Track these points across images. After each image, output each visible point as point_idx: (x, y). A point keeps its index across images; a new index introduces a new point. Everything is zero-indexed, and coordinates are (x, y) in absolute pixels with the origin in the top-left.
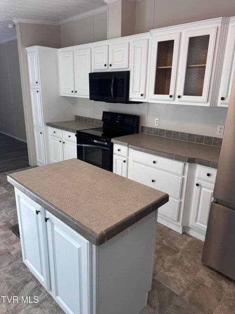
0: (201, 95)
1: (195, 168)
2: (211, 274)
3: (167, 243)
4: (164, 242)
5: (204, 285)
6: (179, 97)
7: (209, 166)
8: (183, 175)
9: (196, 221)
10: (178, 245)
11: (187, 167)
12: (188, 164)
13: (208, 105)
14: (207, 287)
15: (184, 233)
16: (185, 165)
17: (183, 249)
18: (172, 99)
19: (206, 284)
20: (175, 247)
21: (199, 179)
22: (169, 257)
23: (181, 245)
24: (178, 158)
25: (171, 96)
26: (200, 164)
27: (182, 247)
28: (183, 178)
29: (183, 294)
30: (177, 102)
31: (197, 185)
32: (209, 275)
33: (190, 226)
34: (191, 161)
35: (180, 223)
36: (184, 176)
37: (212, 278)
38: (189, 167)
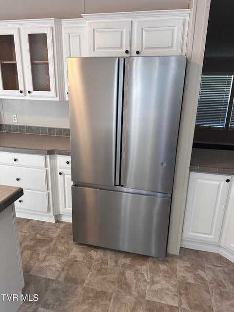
0: (49, 90)
1: (56, 159)
2: (82, 249)
3: (41, 236)
4: (38, 236)
5: (77, 261)
6: (29, 92)
7: (67, 155)
8: (46, 167)
9: (65, 207)
10: (52, 234)
11: (48, 159)
12: (48, 156)
13: (57, 99)
14: (79, 261)
15: (57, 221)
16: (46, 157)
17: (57, 237)
18: (23, 94)
19: (78, 259)
20: (49, 237)
21: (61, 168)
22: (44, 249)
23: (55, 233)
24: (38, 152)
25: (21, 92)
26: (59, 154)
27: (56, 235)
28: (47, 170)
29: (59, 276)
30: (28, 97)
31: (60, 174)
32: (81, 251)
33: (61, 213)
34: (51, 153)
35: (51, 214)
36: (47, 169)
37: (84, 252)
38: (50, 158)
